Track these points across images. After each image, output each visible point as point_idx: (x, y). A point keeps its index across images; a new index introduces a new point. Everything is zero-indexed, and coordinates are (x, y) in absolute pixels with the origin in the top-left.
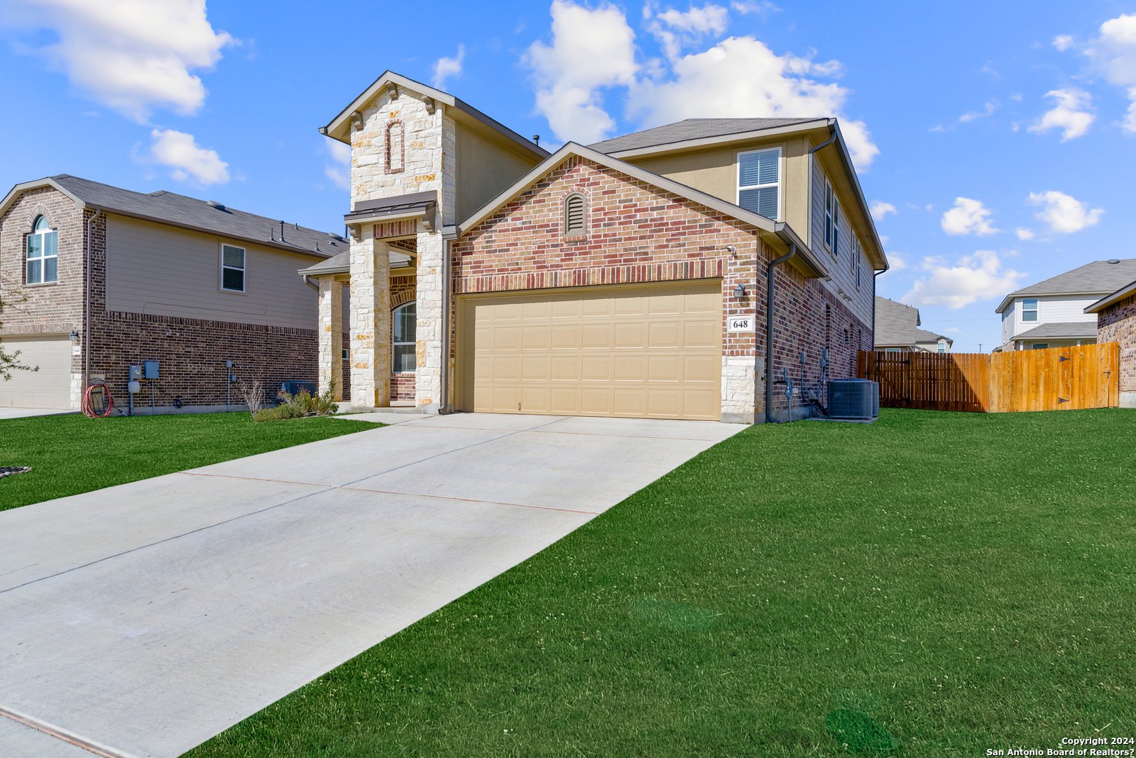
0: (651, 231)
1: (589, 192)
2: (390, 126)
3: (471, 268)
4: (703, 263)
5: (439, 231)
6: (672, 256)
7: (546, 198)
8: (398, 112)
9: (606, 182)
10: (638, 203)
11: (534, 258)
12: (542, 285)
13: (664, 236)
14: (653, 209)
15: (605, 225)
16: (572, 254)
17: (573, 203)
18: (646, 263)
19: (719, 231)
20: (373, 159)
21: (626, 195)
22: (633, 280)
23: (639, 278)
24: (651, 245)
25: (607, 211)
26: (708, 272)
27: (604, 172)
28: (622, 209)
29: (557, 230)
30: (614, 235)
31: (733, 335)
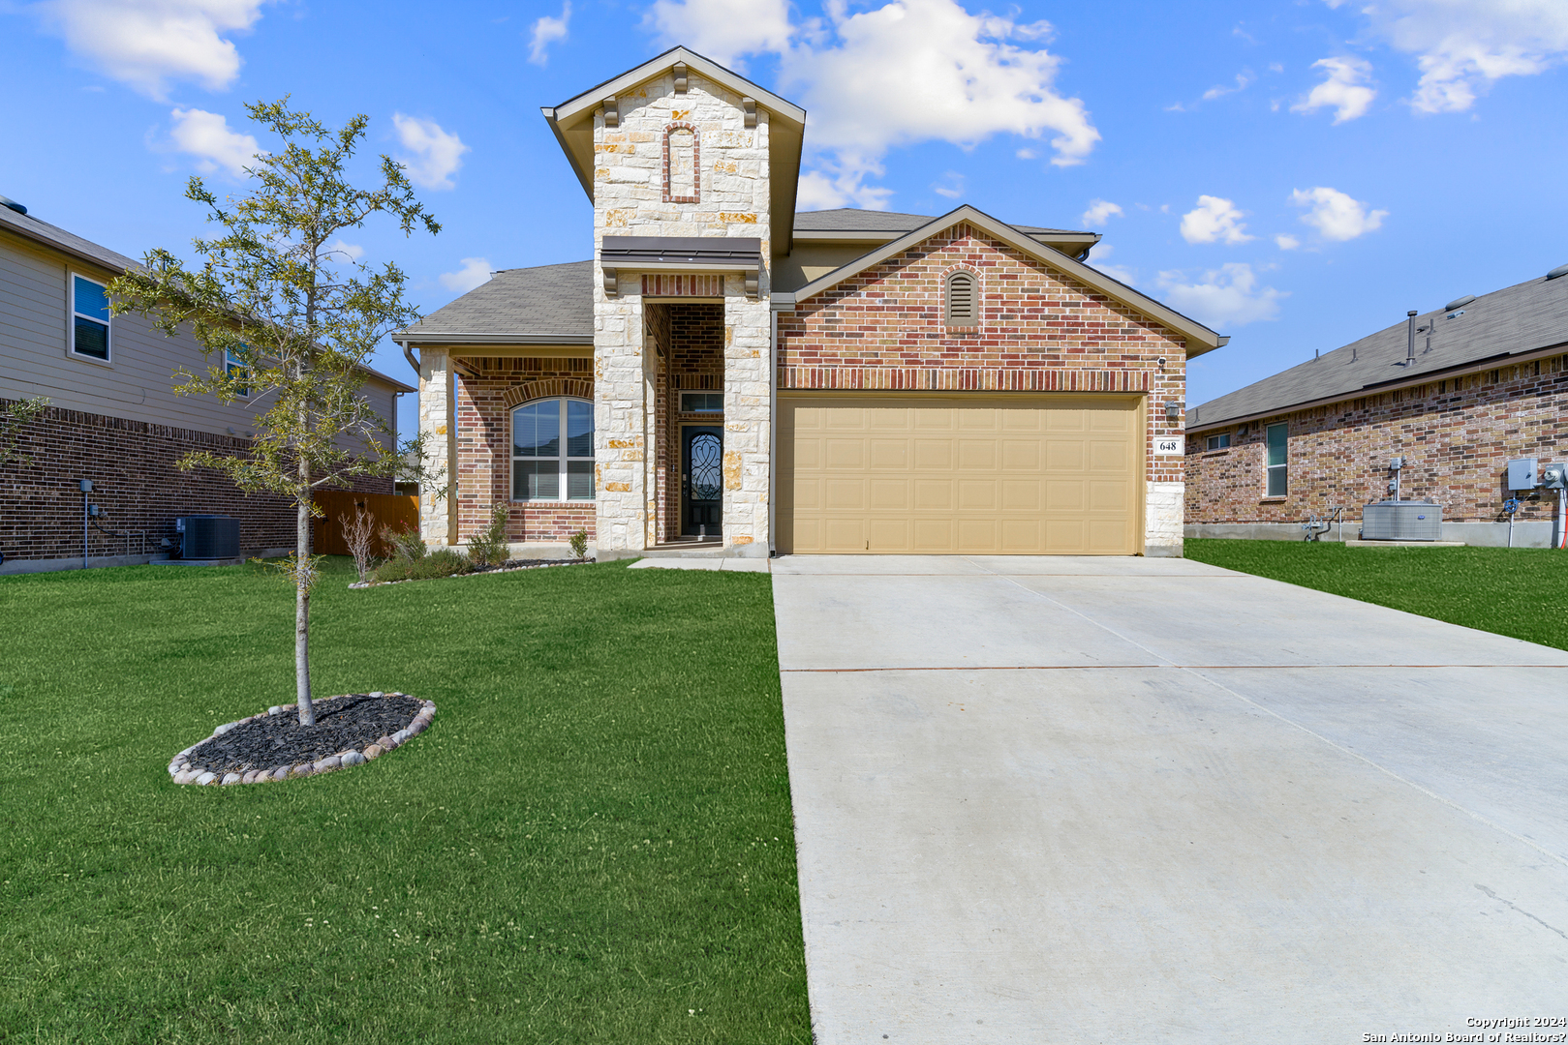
0: (1063, 331)
1: (982, 274)
2: (671, 130)
3: (801, 354)
4: (1126, 374)
5: (765, 297)
6: (1088, 363)
7: (920, 273)
8: (687, 113)
9: (1005, 264)
10: (1047, 295)
11: (901, 349)
12: (914, 385)
13: (1078, 338)
14: (1065, 305)
15: (1002, 317)
16: (958, 349)
17: (960, 284)
18: (1058, 369)
19: (1144, 339)
20: (641, 175)
21: (1031, 284)
22: (1041, 387)
23: (1047, 386)
24: (1063, 348)
25: (1005, 299)
26: (1132, 385)
27: (1001, 250)
28: (1026, 300)
29: (936, 316)
30: (1016, 330)
31: (1160, 458)
